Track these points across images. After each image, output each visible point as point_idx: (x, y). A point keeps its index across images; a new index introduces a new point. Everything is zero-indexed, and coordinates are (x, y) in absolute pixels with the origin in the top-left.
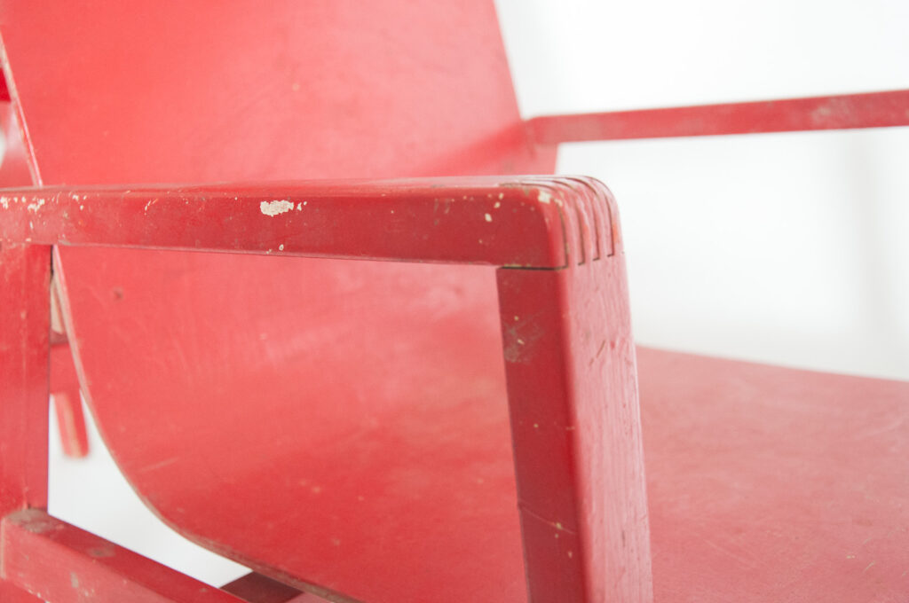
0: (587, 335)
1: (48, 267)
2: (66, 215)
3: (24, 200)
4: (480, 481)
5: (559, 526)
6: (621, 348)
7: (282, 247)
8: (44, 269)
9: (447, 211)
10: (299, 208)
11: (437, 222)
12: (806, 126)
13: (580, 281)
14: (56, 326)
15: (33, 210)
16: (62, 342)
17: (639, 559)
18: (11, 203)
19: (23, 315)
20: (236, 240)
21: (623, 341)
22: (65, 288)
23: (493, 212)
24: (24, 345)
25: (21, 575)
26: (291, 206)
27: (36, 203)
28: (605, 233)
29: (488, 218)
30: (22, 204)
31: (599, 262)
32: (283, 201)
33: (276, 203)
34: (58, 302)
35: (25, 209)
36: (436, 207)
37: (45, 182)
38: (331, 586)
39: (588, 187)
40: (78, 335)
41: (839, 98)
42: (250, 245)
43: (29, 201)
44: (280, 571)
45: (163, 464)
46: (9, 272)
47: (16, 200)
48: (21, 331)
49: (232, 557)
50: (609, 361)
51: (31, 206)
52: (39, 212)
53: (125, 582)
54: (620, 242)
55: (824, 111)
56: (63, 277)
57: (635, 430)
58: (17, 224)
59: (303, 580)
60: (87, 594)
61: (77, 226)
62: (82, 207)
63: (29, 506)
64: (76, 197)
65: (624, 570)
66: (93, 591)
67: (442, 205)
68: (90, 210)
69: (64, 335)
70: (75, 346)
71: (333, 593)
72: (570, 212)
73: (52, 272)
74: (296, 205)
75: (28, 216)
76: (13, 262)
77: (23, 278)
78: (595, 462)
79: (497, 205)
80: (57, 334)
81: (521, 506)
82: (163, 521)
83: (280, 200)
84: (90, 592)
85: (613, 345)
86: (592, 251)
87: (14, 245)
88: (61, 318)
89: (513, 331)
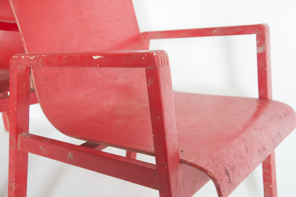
0: (163, 81)
1: (30, 73)
2: (41, 60)
3: (29, 56)
4: (136, 121)
5: (159, 118)
6: (169, 83)
7: (98, 66)
8: (29, 73)
9: (135, 57)
10: (102, 57)
11: (133, 59)
12: (211, 35)
13: (162, 70)
14: (32, 87)
15: (31, 59)
16: (34, 91)
17: (174, 125)
18: (25, 57)
19: (24, 85)
20: (87, 64)
21: (170, 82)
22: (34, 78)
23: (145, 57)
24: (24, 92)
25: (25, 148)
26: (100, 57)
27: (32, 57)
28: (166, 61)
29: (144, 58)
30: (28, 57)
31: (165, 67)
32: (98, 56)
33: (97, 56)
34: (32, 81)
35: (29, 59)
36: (133, 57)
37: (28, 52)
38: (106, 142)
39: (162, 52)
40: (37, 89)
41: (218, 28)
42: (90, 66)
43: (30, 57)
44: (93, 140)
45: (59, 120)
46: (21, 74)
47: (26, 56)
48: (24, 89)
49: (80, 139)
50: (167, 86)
51: (31, 58)
52: (33, 59)
53: (55, 146)
54: (169, 63)
55: (215, 31)
56: (33, 75)
57: (172, 99)
58: (26, 62)
59: (99, 142)
60: (44, 150)
61: (44, 62)
62: (46, 58)
63: (25, 132)
64: (44, 56)
65: (171, 127)
66: (46, 149)
67: (134, 56)
68: (48, 58)
69: (34, 89)
70: (37, 92)
71: (106, 143)
72: (159, 57)
73: (31, 74)
74: (101, 57)
75: (30, 60)
76: (22, 72)
77: (24, 76)
78: (165, 105)
79: (145, 56)
80: (32, 89)
81: (151, 115)
82: (61, 132)
83: (97, 55)
84: (45, 149)
85: (168, 83)
86: (164, 64)
87: (23, 67)
88: (33, 85)
89: (149, 80)
